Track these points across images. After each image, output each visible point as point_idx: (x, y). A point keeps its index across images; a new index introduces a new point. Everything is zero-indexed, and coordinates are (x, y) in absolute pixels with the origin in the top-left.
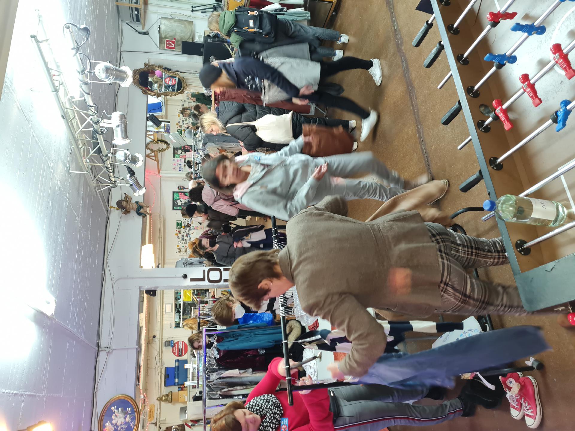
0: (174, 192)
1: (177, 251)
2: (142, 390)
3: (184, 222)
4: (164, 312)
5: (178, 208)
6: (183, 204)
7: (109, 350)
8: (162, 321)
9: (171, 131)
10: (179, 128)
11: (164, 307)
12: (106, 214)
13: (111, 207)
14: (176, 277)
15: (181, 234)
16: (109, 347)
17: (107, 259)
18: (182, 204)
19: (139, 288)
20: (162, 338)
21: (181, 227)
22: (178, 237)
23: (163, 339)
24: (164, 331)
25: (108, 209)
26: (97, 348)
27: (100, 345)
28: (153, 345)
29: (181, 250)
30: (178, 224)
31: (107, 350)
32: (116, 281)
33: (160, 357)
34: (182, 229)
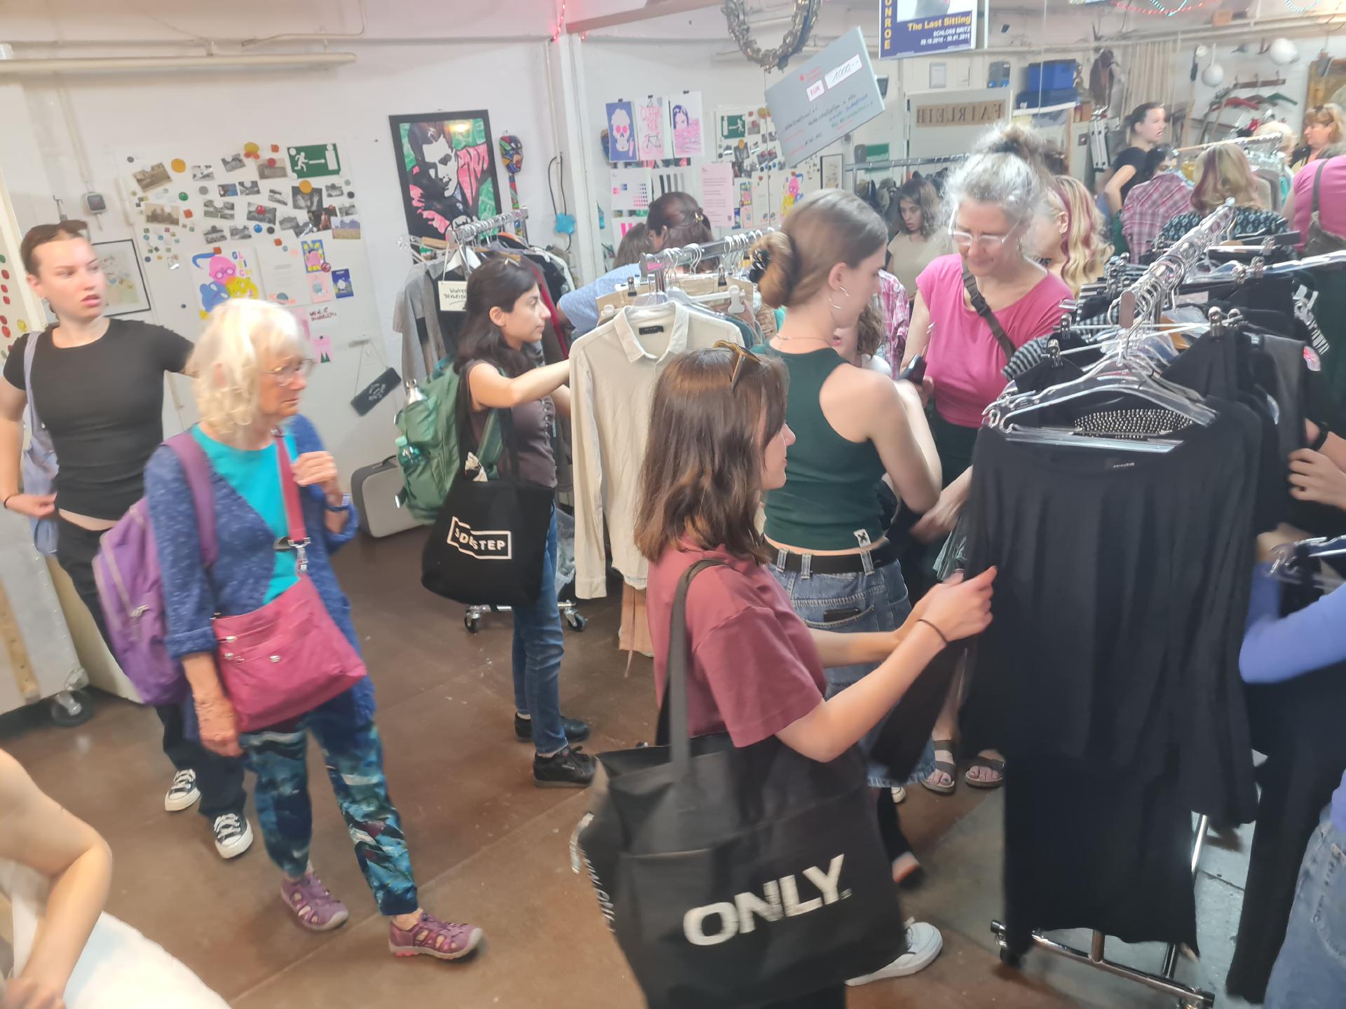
0: (482, 115)
1: (145, 163)
3: (333, 187)
5: (407, 147)
6: (432, 172)
10: (748, 120)
15: (263, 176)
18: (434, 166)
21: (301, 174)
29: (159, 190)
30: (316, 152)
34: (293, 180)
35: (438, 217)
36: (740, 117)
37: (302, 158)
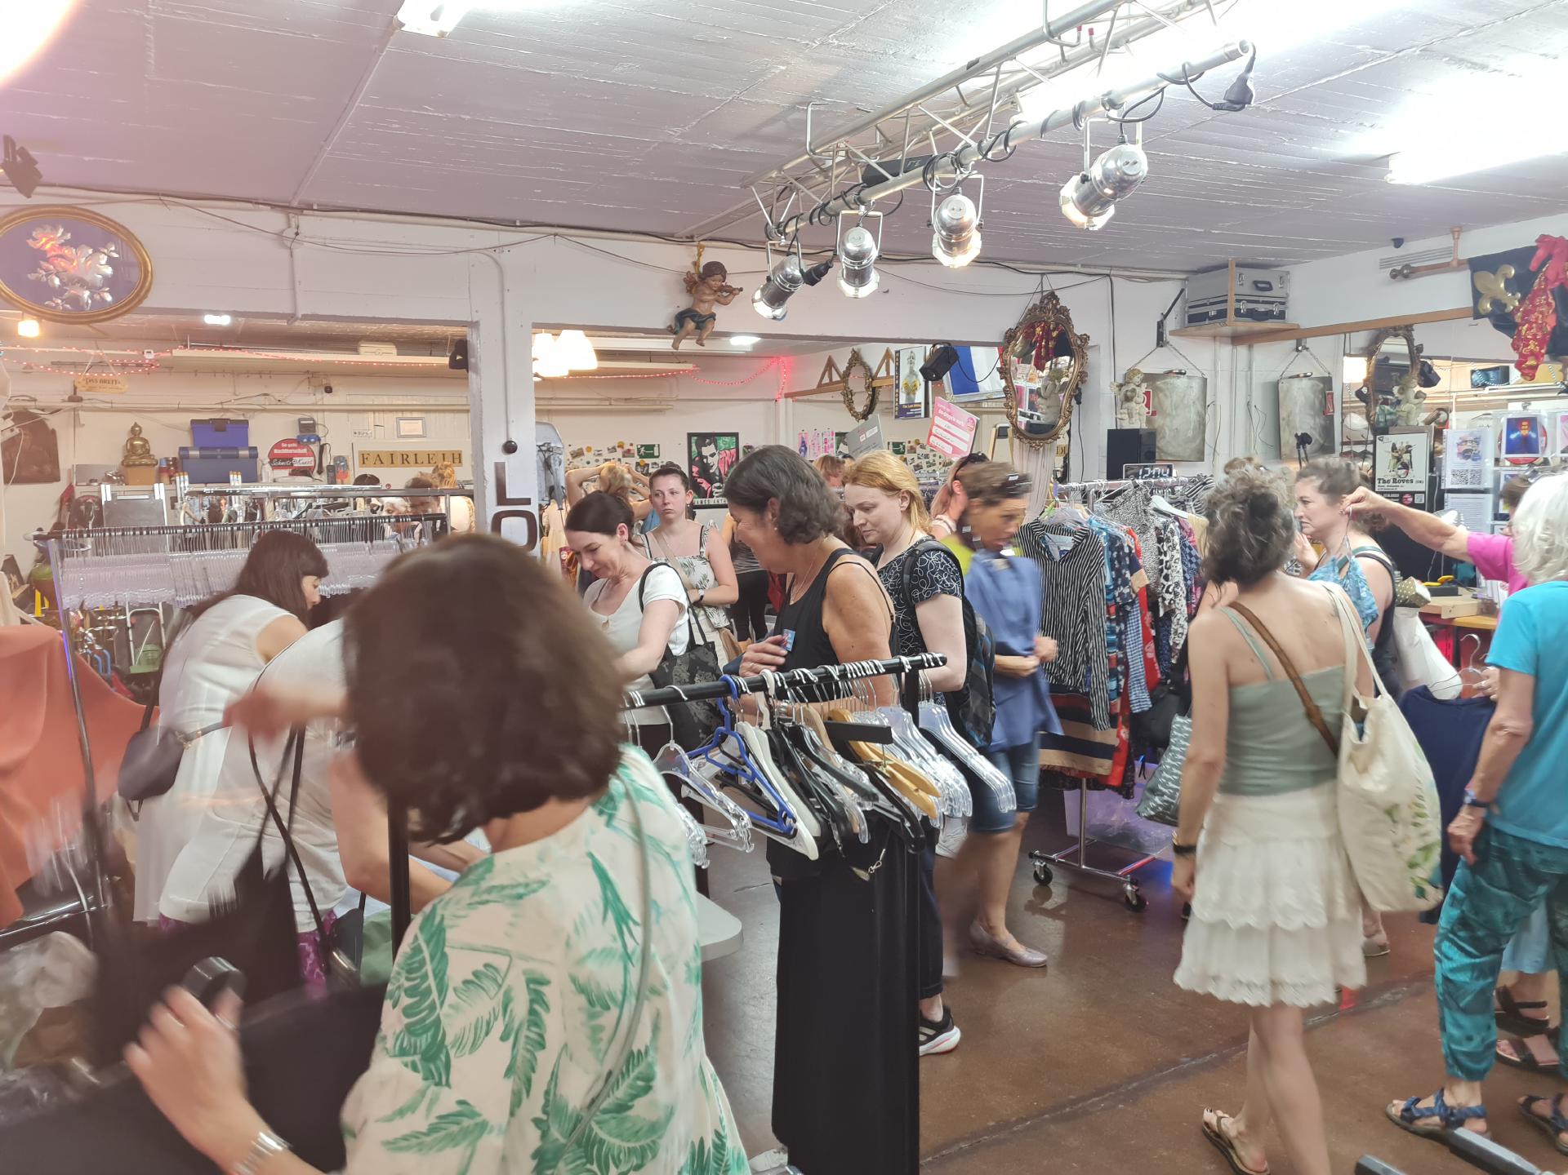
0: (736, 435)
1: (575, 448)
2: (169, 355)
3: (655, 464)
4: (400, 415)
5: (694, 448)
6: (705, 460)
7: (287, 240)
8: (374, 411)
9: (902, 422)
10: (907, 445)
11: (415, 415)
12: (680, 234)
13: (702, 247)
14: (507, 422)
15: (624, 456)
16: (298, 237)
17: (555, 235)
18: (706, 457)
19: (475, 320)
20: (323, 411)
21: (641, 457)
22: (614, 450)
23: (320, 415)
24: (345, 415)
25: (695, 239)
26: (295, 204)
27: (305, 212)
28: (305, 387)
29: (578, 459)
30: (650, 447)
31: (290, 233)
32: (493, 259)
33: (267, 407)
34: (637, 459)
35: (705, 482)
36: (902, 443)
37: (643, 450)
